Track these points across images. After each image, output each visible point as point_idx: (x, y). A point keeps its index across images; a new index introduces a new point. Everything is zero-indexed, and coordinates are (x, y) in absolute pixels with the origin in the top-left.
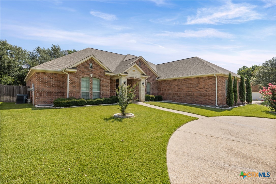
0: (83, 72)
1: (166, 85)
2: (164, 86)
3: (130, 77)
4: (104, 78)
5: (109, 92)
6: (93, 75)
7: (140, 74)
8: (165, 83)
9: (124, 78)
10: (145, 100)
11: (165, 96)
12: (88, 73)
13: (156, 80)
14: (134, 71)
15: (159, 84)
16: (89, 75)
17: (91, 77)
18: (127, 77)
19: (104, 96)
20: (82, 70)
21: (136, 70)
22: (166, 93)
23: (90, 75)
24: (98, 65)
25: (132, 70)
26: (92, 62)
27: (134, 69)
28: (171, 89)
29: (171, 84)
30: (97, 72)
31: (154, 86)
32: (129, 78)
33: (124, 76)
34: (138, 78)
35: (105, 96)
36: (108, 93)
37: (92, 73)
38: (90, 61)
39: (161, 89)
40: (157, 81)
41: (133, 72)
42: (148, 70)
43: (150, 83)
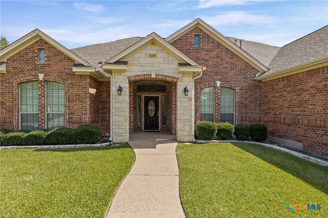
0: (22, 71)
1: (285, 93)
2: (277, 95)
3: (139, 73)
4: (74, 82)
5: (88, 114)
6: (45, 76)
7: (176, 63)
8: (281, 84)
9: (120, 77)
10: (196, 137)
11: (279, 125)
12: (34, 73)
13: (255, 80)
14: (154, 56)
15: (266, 92)
16: (36, 76)
17: (42, 81)
18: (128, 74)
19: (73, 123)
20: (20, 66)
21: (159, 55)
22: (283, 116)
23: (38, 76)
24: (59, 51)
25: (146, 54)
26: (43, 46)
27: (153, 52)
28: (300, 105)
29: (298, 87)
30: (55, 68)
31: (245, 95)
32: (136, 76)
33: (120, 72)
34: (168, 74)
35: (76, 123)
36: (84, 116)
37: (42, 72)
38: (39, 46)
39: (271, 106)
40: (260, 81)
41: (150, 60)
42: (224, 53)
43: (234, 89)
